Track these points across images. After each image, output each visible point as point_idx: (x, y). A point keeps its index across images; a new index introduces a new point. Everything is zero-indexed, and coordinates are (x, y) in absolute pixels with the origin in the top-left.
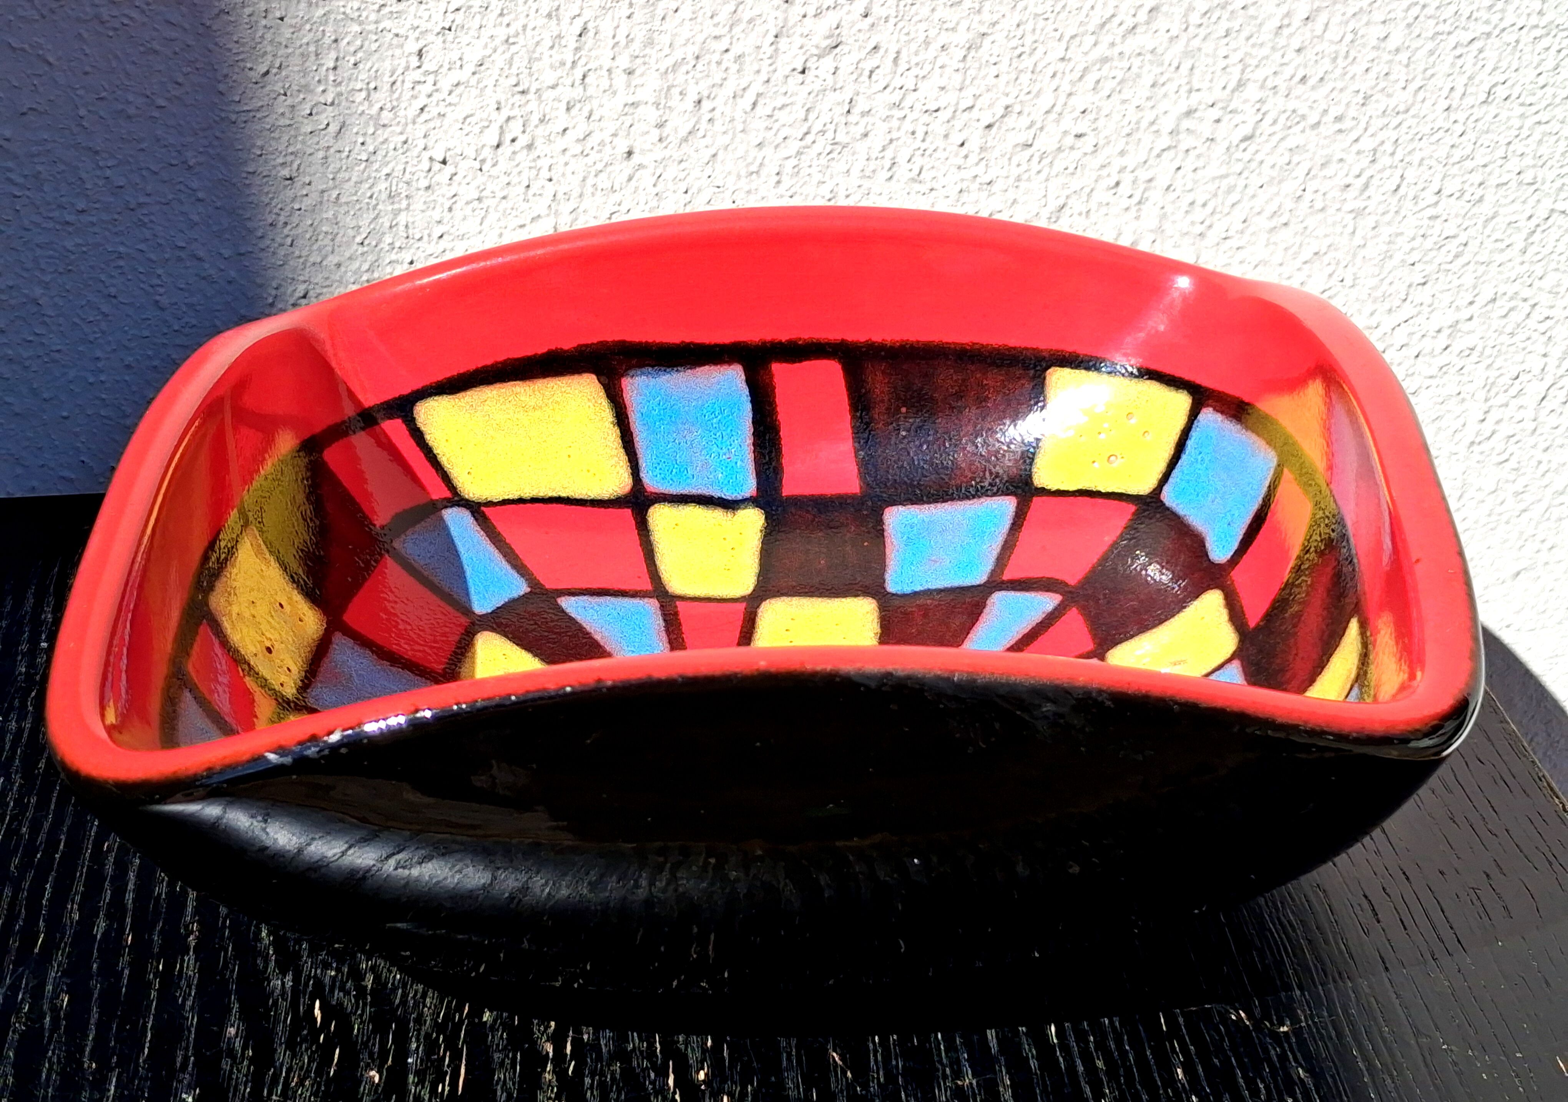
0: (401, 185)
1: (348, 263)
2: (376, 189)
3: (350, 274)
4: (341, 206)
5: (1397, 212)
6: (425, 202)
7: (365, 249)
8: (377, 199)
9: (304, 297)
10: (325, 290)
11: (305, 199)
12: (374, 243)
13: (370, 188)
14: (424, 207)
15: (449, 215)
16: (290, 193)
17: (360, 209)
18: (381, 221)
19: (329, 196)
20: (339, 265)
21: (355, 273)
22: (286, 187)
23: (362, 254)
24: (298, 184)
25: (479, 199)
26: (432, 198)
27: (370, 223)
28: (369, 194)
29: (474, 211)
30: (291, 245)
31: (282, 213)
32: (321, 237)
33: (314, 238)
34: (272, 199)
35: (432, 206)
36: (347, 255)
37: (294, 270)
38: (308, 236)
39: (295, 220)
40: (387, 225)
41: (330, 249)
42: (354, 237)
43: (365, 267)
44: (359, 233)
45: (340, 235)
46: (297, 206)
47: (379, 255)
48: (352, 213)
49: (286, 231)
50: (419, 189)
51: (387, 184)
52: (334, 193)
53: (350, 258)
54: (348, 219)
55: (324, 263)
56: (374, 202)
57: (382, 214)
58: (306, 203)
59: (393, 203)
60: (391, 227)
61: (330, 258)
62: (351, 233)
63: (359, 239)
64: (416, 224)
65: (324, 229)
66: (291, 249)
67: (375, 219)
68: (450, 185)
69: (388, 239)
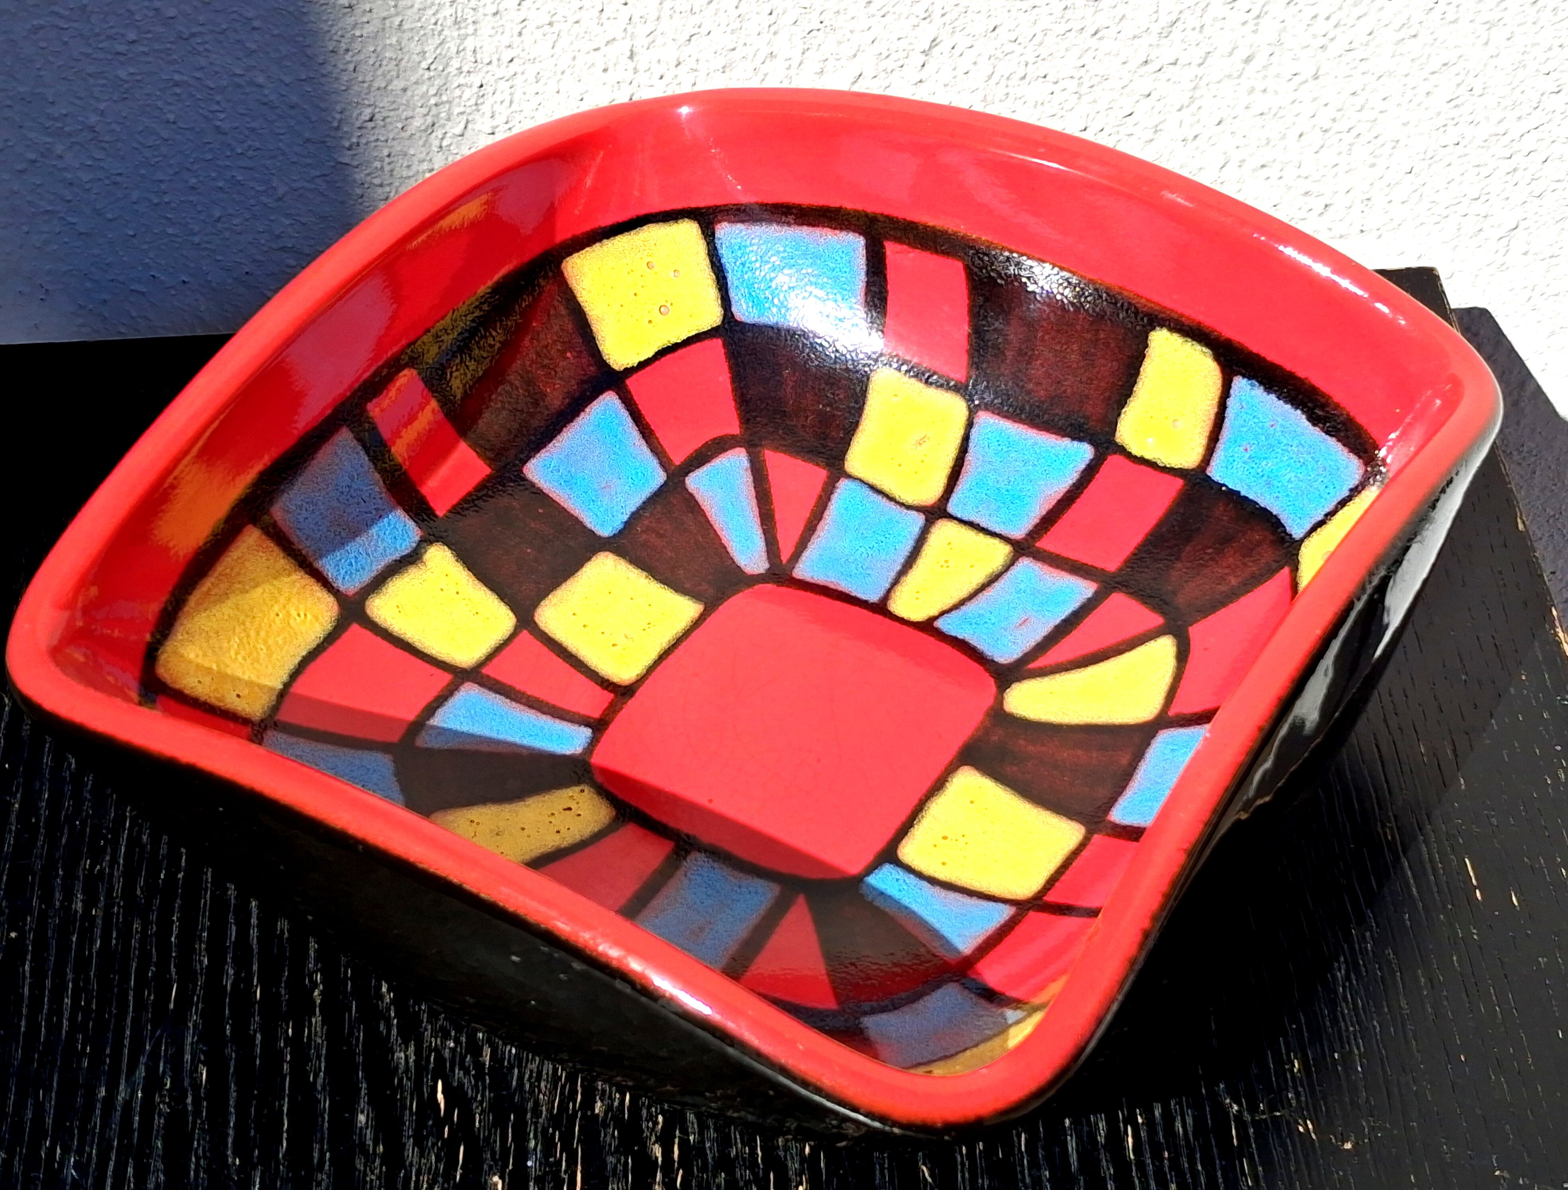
0: (466, 10)
1: (415, 86)
2: (440, 16)
3: (416, 98)
4: (404, 32)
5: (1534, 23)
6: (493, 28)
7: (432, 74)
8: (441, 25)
9: (371, 120)
10: (392, 114)
11: (366, 25)
12: (441, 68)
13: (434, 14)
14: (493, 32)
15: (519, 39)
16: (350, 20)
17: (425, 35)
18: (447, 46)
19: (392, 22)
20: (405, 90)
21: (422, 97)
22: (345, 14)
23: (430, 79)
24: (358, 11)
25: (551, 24)
26: (500, 23)
27: (436, 48)
28: (433, 21)
29: (544, 35)
30: (355, 70)
31: (343, 40)
32: (384, 63)
33: (378, 63)
34: (332, 26)
35: (500, 30)
36: (413, 79)
37: (359, 94)
38: (371, 62)
39: (357, 46)
40: (454, 50)
41: (394, 73)
42: (420, 62)
43: (432, 91)
44: (425, 59)
45: (405, 60)
46: (358, 33)
47: (447, 77)
48: (416, 39)
49: (348, 58)
50: (485, 15)
51: (452, 11)
52: (397, 21)
53: (416, 83)
54: (412, 45)
55: (390, 88)
56: (439, 28)
57: (449, 39)
58: (368, 30)
59: (459, 29)
60: (458, 52)
61: (395, 82)
62: (417, 58)
63: (424, 65)
64: (484, 49)
65: (388, 55)
66: (355, 75)
67: (440, 44)
68: (519, 10)
69: (455, 64)
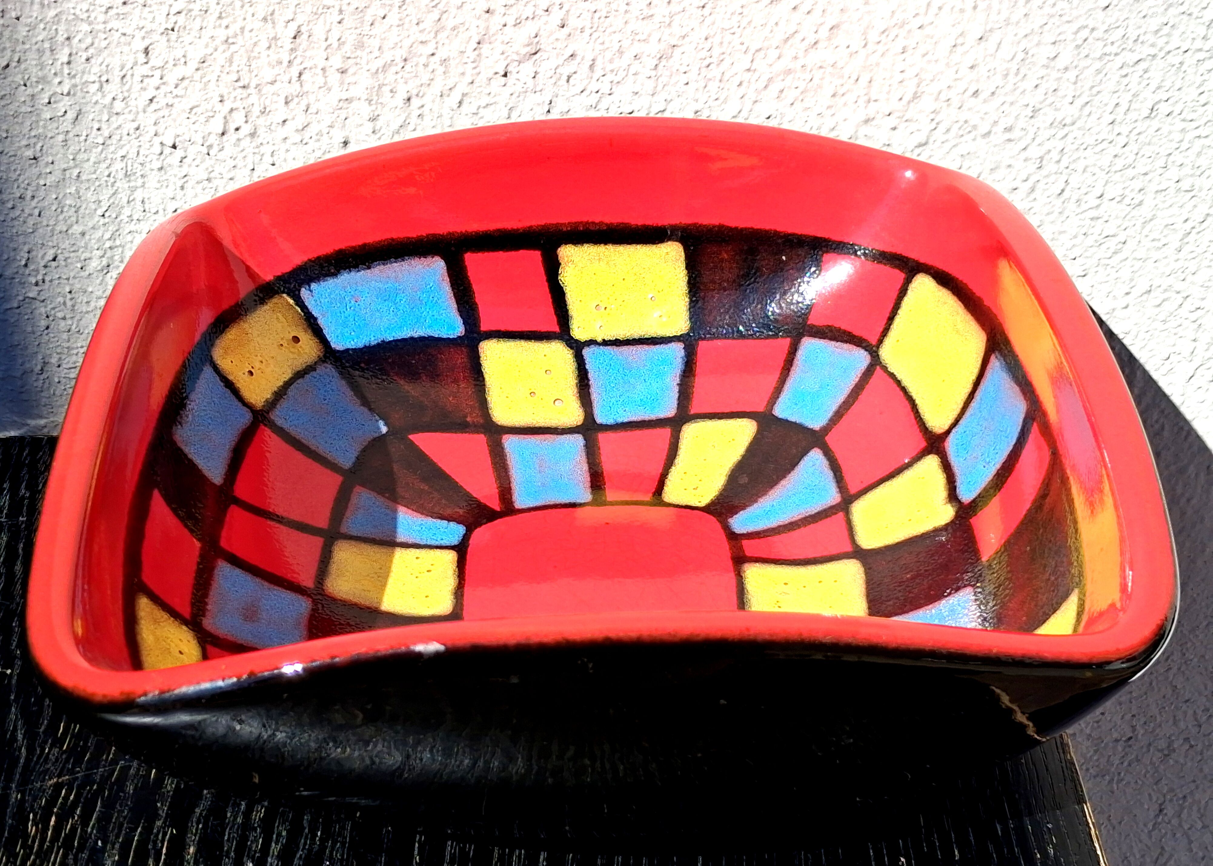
0: (135, 165)
1: (92, 231)
2: (113, 169)
3: (93, 241)
4: (82, 182)
5: (1060, 213)
6: (159, 182)
7: (107, 220)
8: (114, 177)
9: (54, 260)
10: (72, 255)
11: (49, 175)
12: (114, 216)
13: (107, 168)
14: (158, 185)
15: (182, 193)
16: (35, 171)
17: (99, 186)
18: (119, 196)
19: (71, 174)
20: (83, 234)
21: (99, 240)
22: (30, 165)
23: (104, 225)
24: (42, 163)
25: (209, 180)
26: (165, 177)
27: (110, 198)
28: (107, 173)
29: (204, 189)
30: (39, 215)
31: (29, 188)
32: (65, 209)
33: (60, 210)
34: (19, 175)
35: (165, 184)
36: (90, 224)
37: (43, 237)
38: (54, 208)
39: (42, 193)
40: (125, 200)
41: (74, 219)
42: (96, 210)
43: (107, 236)
44: (100, 207)
45: (84, 206)
46: (42, 182)
47: (119, 224)
48: (92, 189)
49: (34, 204)
50: (152, 170)
51: (124, 165)
52: (75, 172)
53: (93, 228)
54: (89, 195)
55: (70, 232)
56: (112, 180)
57: (120, 190)
58: (50, 180)
59: (129, 181)
60: (128, 202)
61: (75, 227)
62: (93, 206)
63: (100, 212)
64: (151, 200)
65: (68, 202)
66: (39, 219)
67: (114, 194)
68: (181, 166)
69: (127, 212)
